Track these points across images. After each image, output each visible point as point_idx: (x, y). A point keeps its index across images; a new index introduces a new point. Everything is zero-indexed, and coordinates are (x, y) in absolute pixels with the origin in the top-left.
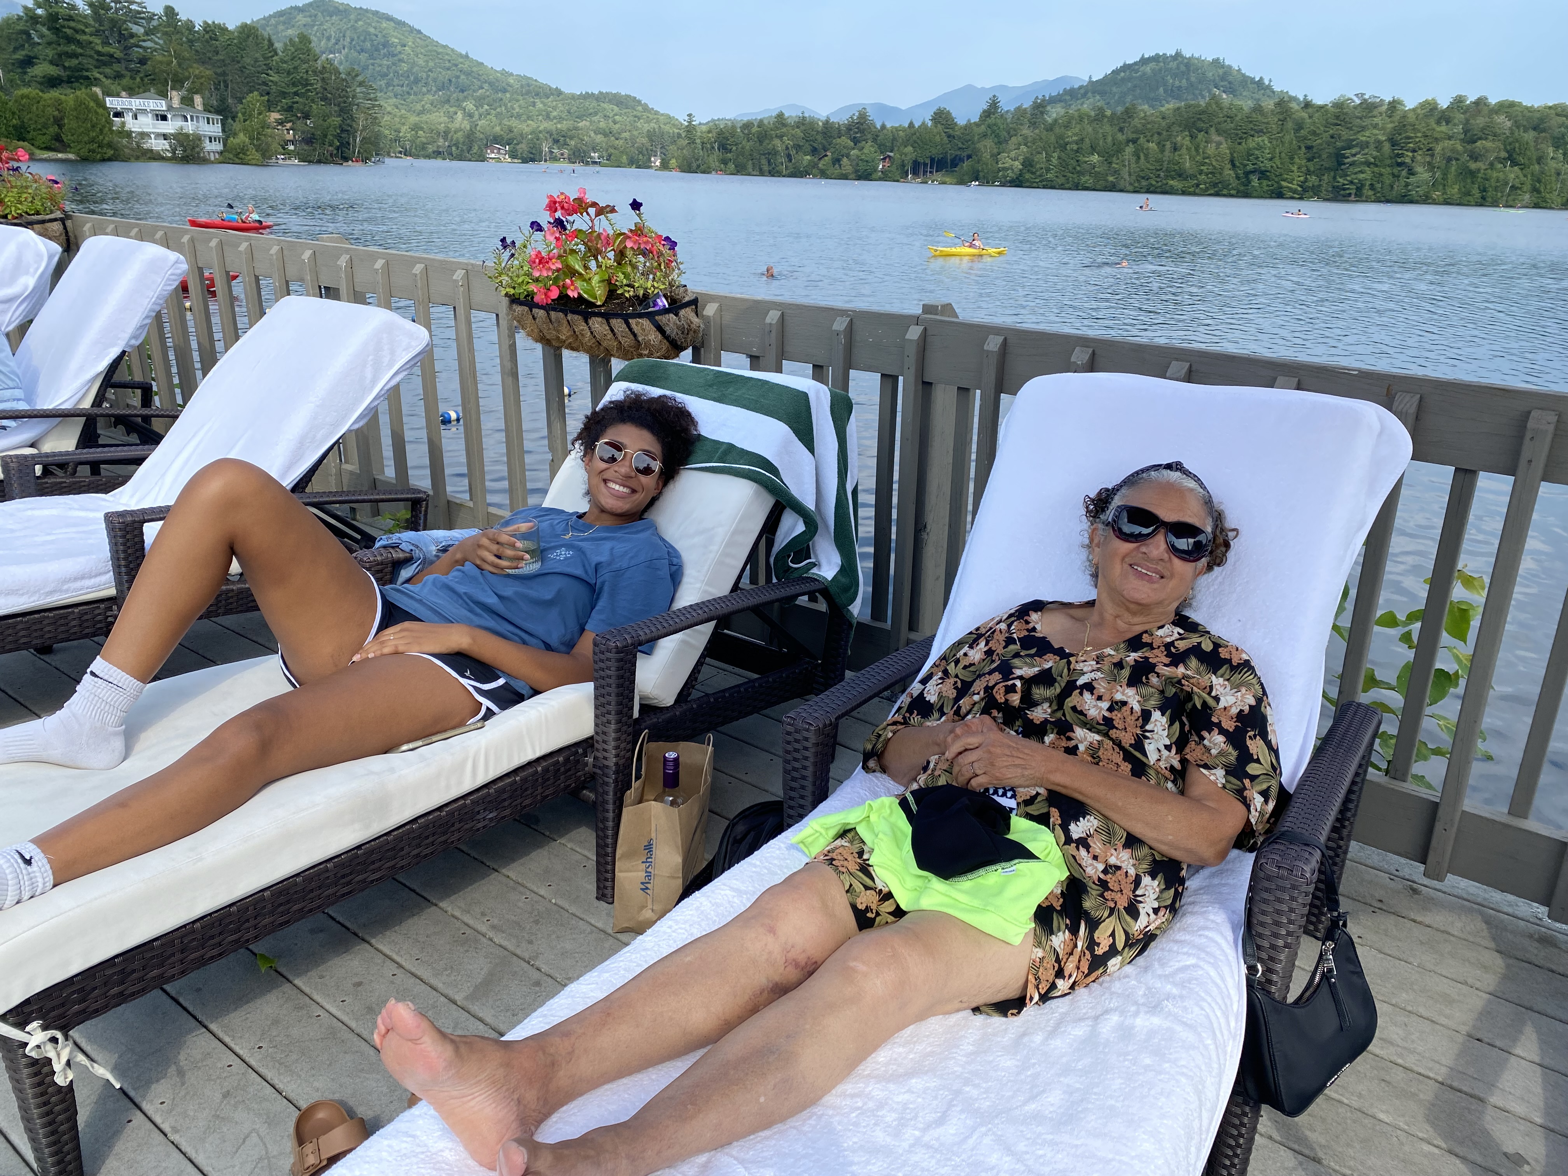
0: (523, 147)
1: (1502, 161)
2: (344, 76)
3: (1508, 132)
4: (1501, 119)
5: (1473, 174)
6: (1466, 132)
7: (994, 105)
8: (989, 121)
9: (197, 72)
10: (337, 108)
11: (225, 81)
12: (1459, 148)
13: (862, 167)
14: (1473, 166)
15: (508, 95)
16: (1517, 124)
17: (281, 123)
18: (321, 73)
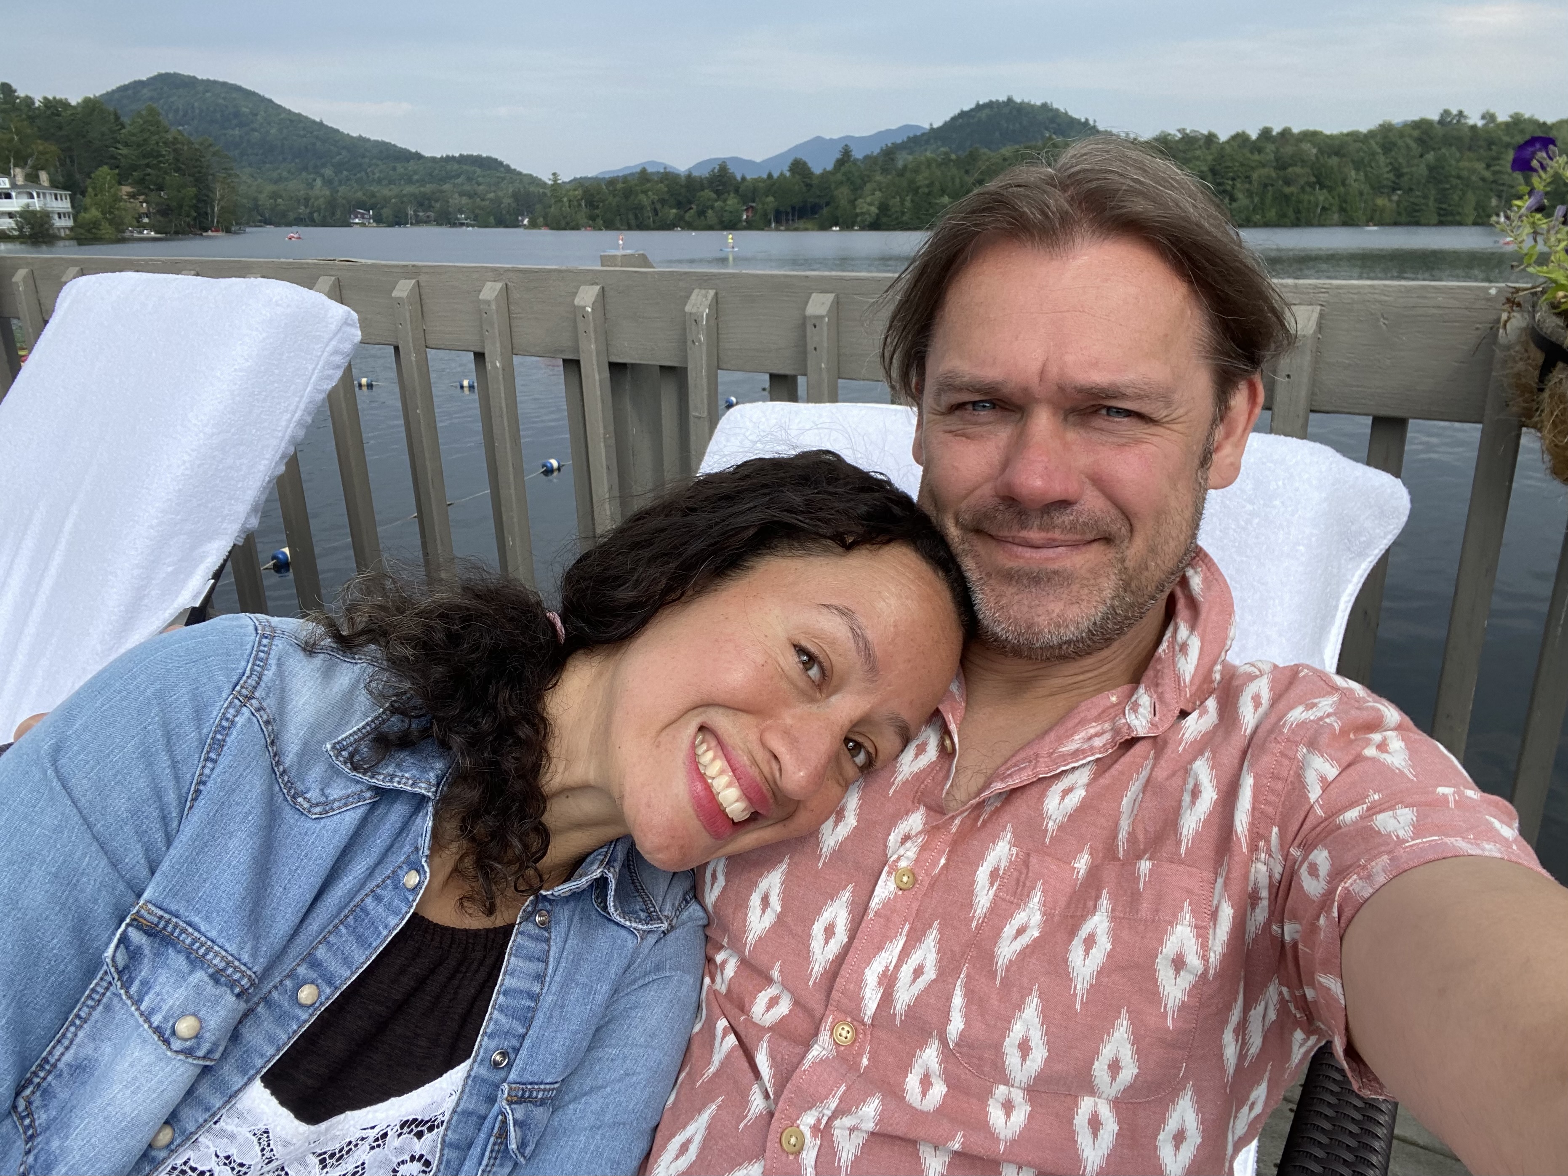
0: (386, 212)
1: (1312, 185)
2: (197, 146)
3: (1313, 158)
4: (1306, 146)
5: (1287, 198)
6: (1277, 160)
7: (846, 153)
8: (843, 169)
9: (41, 148)
10: (191, 179)
11: (71, 157)
12: (1274, 175)
13: (727, 217)
14: (1287, 190)
15: (367, 160)
16: (1321, 151)
17: (133, 196)
18: (174, 143)
